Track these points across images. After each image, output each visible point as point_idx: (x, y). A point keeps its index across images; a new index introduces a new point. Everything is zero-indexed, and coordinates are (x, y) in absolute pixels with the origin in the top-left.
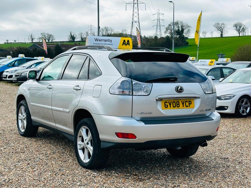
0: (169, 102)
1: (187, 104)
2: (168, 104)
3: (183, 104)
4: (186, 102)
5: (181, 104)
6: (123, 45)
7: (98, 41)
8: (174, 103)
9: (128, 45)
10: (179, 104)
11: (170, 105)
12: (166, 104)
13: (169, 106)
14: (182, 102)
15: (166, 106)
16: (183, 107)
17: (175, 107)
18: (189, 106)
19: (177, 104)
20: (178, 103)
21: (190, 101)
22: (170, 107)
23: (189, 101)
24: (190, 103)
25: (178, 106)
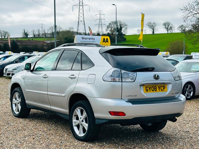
0: (149, 87)
1: (162, 88)
2: (148, 88)
3: (159, 88)
5: (158, 89)
6: (103, 42)
7: (84, 39)
8: (153, 88)
9: (107, 42)
10: (156, 89)
11: (150, 89)
12: (147, 88)
14: (158, 86)
15: (147, 90)
17: (153, 91)
18: (164, 90)
19: (155, 89)
20: (155, 88)
22: (150, 91)
23: (163, 86)
25: (156, 90)
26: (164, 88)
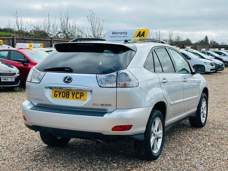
0: (59, 92)
1: (78, 96)
2: (58, 93)
3: (73, 95)
4: (78, 94)
5: (71, 95)
6: (137, 36)
7: (114, 34)
8: (64, 93)
9: (142, 36)
10: (68, 95)
11: (60, 94)
12: (56, 92)
13: (58, 95)
14: (72, 93)
15: (56, 95)
16: (73, 98)
17: (64, 97)
18: (80, 98)
19: (67, 95)
20: (68, 93)
21: (83, 93)
22: (59, 97)
23: (81, 93)
24: (82, 95)
25: (68, 96)
26: (81, 96)
